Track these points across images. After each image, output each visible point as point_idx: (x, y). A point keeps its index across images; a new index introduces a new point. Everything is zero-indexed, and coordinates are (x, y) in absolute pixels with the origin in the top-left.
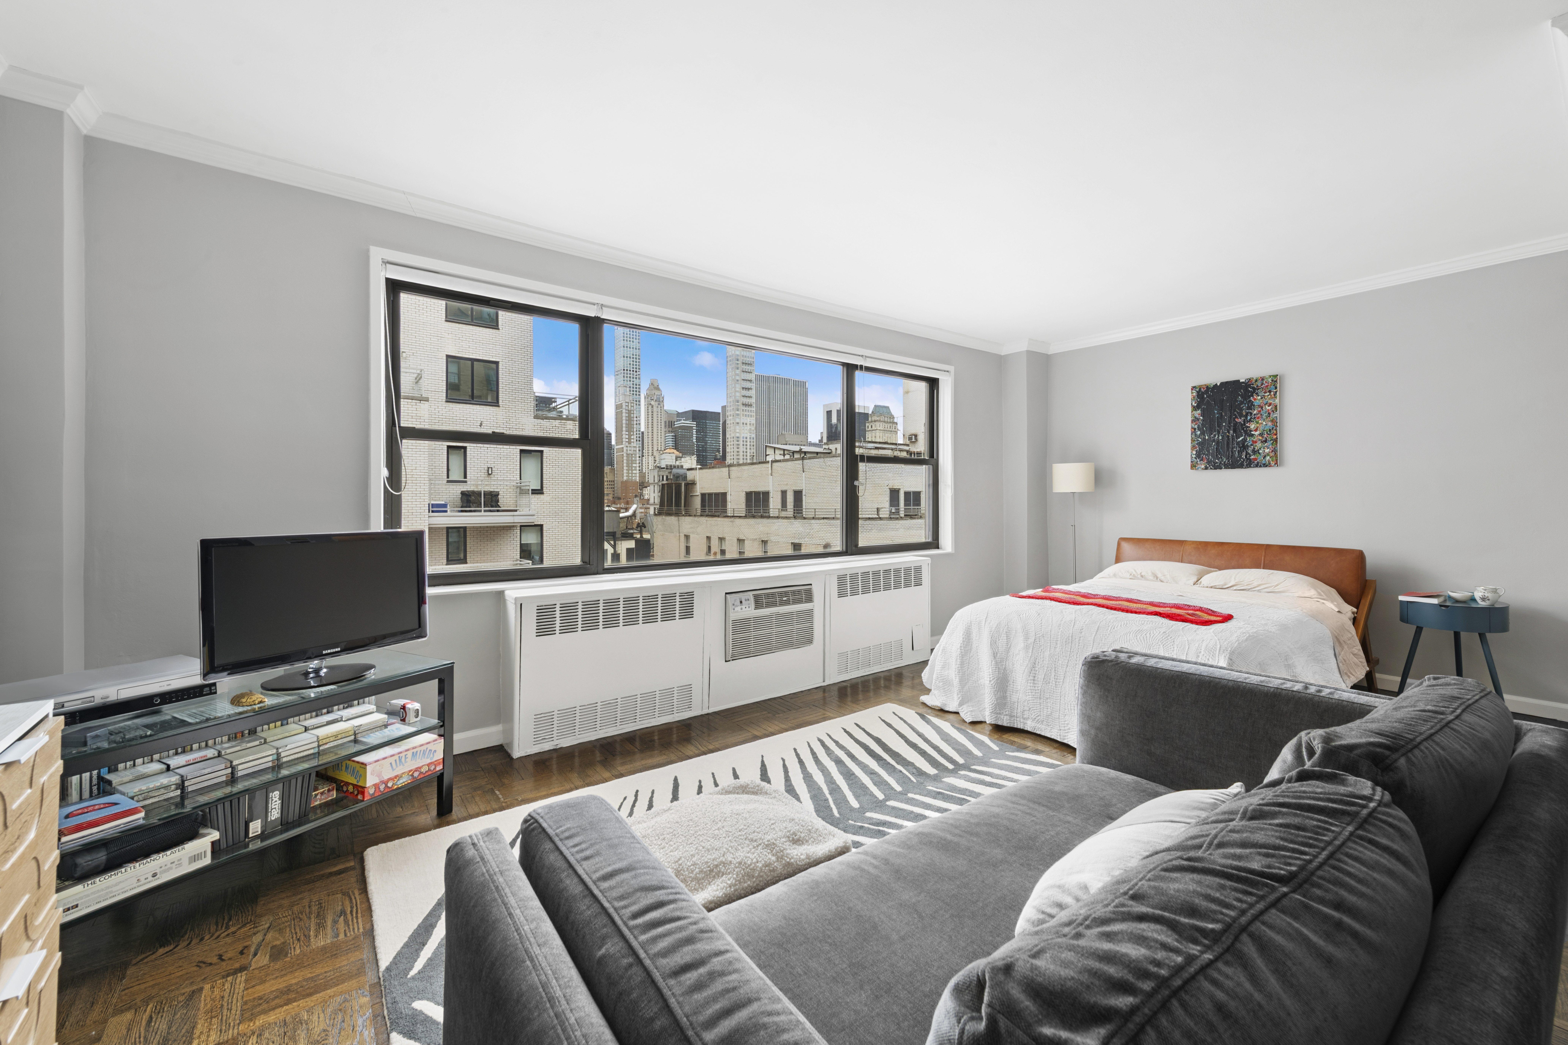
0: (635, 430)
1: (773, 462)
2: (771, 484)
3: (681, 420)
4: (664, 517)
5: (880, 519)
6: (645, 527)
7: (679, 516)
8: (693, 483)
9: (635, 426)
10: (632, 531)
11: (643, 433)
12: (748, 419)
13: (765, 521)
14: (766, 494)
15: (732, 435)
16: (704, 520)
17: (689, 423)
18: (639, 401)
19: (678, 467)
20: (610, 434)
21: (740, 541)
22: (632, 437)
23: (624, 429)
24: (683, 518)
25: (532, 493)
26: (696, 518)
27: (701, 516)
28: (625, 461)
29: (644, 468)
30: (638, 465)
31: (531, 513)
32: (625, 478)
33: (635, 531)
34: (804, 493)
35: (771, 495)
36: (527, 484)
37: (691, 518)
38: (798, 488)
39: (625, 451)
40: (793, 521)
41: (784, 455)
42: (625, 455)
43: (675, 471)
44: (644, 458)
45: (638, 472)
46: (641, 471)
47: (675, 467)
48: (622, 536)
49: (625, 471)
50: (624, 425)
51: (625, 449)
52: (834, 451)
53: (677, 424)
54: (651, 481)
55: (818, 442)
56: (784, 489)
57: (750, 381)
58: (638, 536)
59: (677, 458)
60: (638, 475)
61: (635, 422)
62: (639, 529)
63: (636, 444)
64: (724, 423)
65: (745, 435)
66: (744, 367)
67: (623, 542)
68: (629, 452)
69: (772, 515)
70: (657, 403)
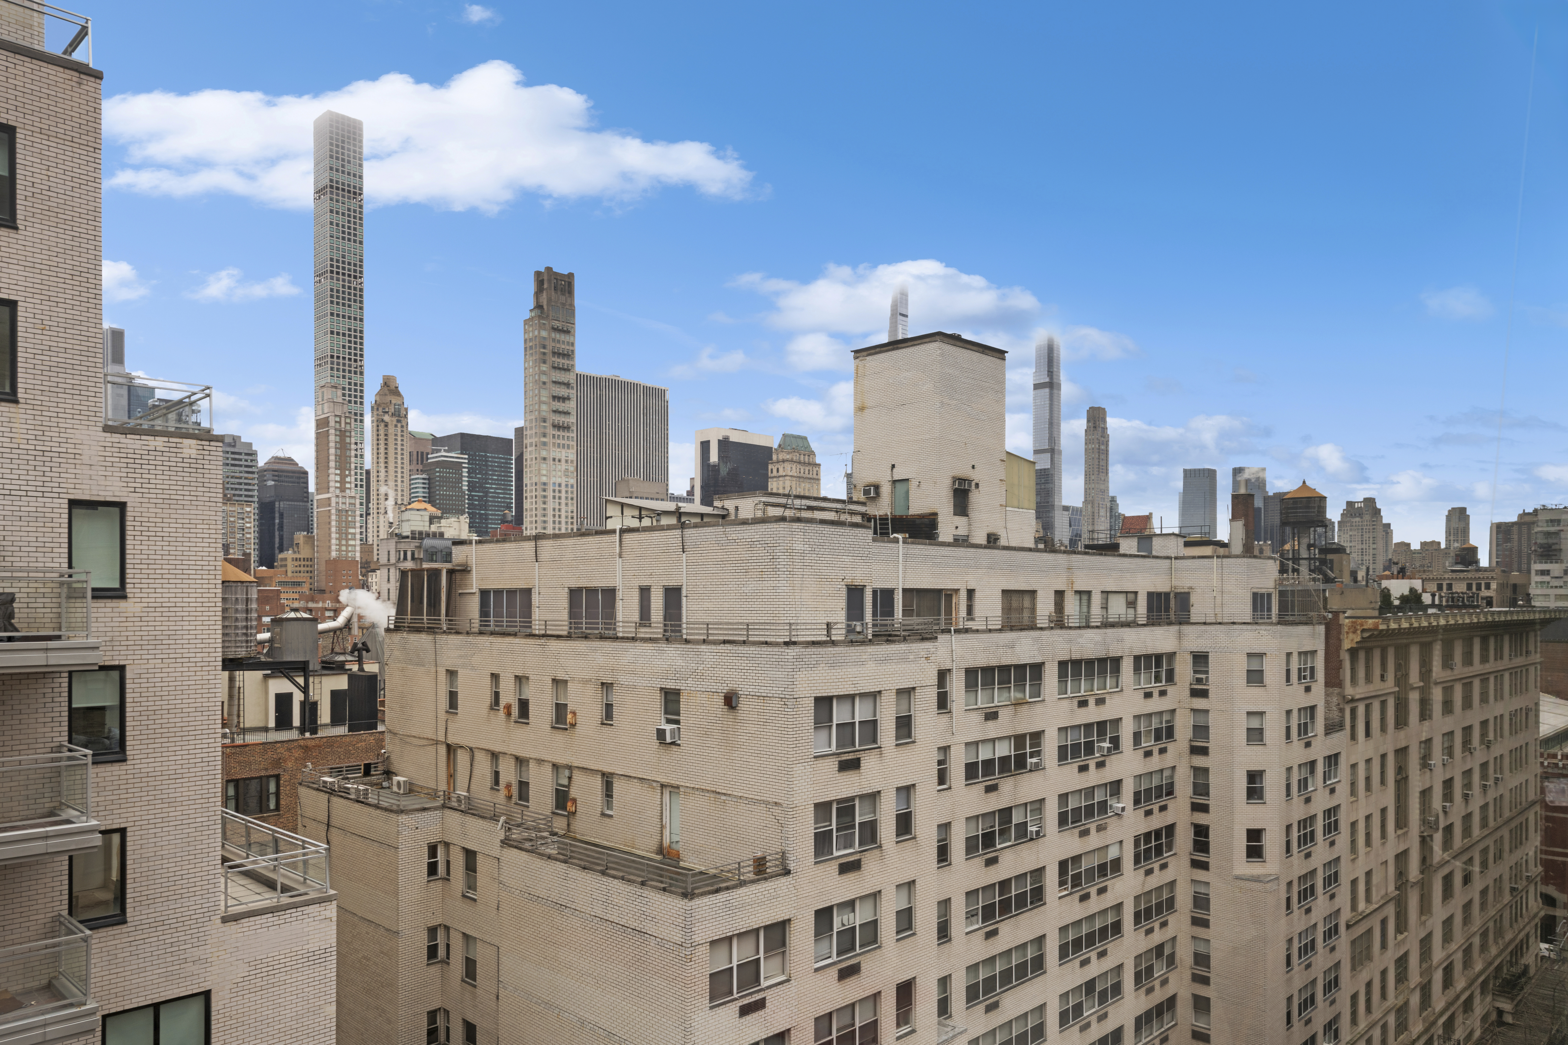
0: (353, 466)
1: (623, 531)
2: (619, 573)
3: (440, 451)
4: (405, 635)
5: (833, 643)
6: (368, 651)
7: (435, 633)
8: (465, 570)
9: (353, 459)
10: (341, 658)
11: (368, 472)
12: (563, 451)
13: (608, 645)
14: (610, 593)
15: (534, 480)
16: (485, 641)
17: (454, 456)
18: (362, 415)
19: (434, 535)
20: (306, 473)
21: (557, 683)
22: (348, 479)
23: (332, 464)
24: (445, 637)
25: (93, 597)
26: (470, 638)
27: (481, 633)
28: (333, 523)
29: (370, 535)
30: (358, 530)
31: (92, 641)
32: (334, 554)
33: (349, 658)
34: (684, 593)
35: (619, 595)
36: (83, 577)
37: (460, 637)
38: (672, 583)
39: (333, 504)
40: (663, 645)
41: (640, 518)
42: (333, 511)
43: (428, 542)
44: (370, 517)
45: (358, 542)
46: (364, 542)
47: (428, 535)
48: (324, 668)
49: (334, 541)
50: (332, 458)
51: (334, 500)
52: (732, 511)
53: (433, 458)
54: (383, 560)
55: (685, 495)
56: (645, 583)
57: (567, 385)
58: (355, 668)
59: (432, 519)
60: (358, 548)
61: (353, 453)
62: (356, 653)
63: (354, 493)
64: (520, 459)
65: (558, 480)
66: (556, 359)
67: (325, 679)
68: (341, 507)
69: (620, 635)
70: (395, 419)
